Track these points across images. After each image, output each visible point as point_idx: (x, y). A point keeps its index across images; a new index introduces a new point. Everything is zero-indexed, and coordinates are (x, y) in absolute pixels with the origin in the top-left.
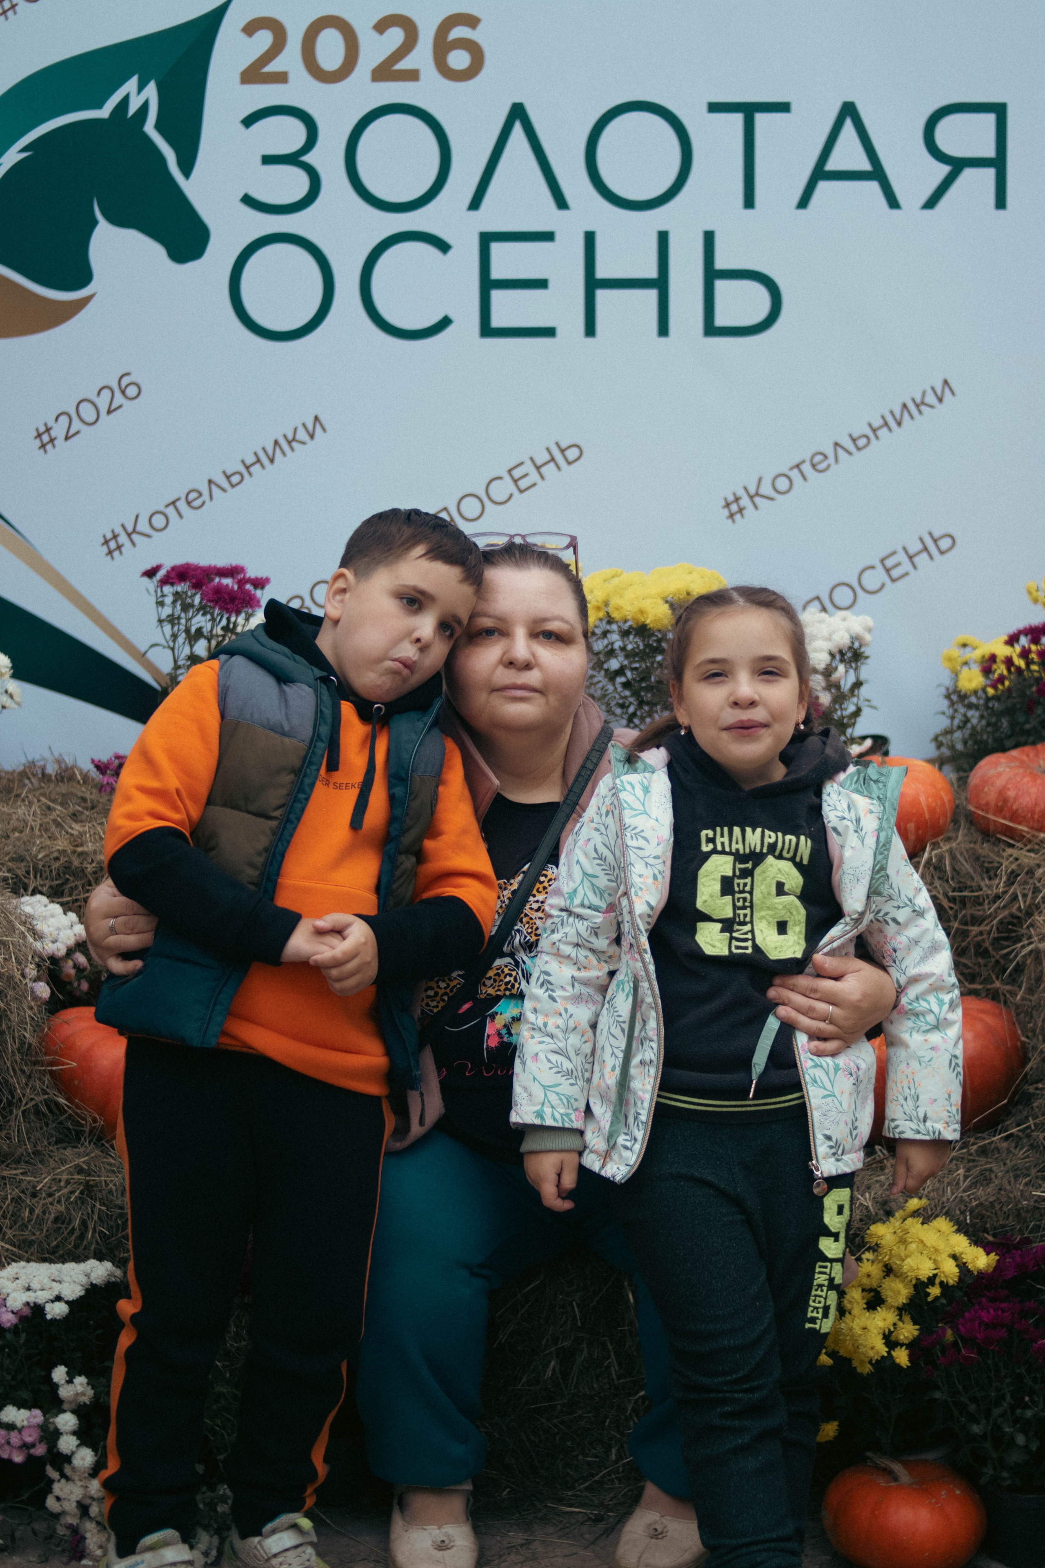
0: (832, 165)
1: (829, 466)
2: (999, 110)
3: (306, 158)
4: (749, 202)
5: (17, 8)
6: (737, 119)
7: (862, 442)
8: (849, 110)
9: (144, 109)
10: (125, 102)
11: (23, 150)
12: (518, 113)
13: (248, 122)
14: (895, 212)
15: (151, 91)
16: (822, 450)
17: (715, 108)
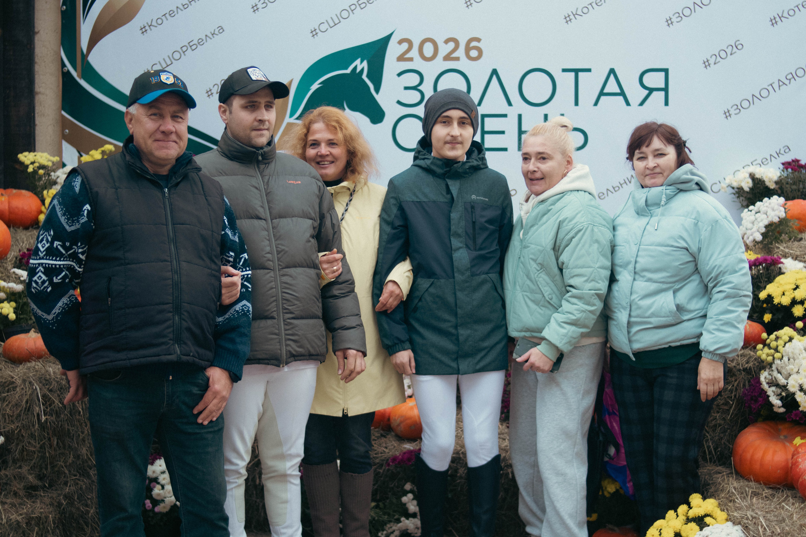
0: (606, 91)
1: (605, 197)
2: (666, 71)
3: (419, 88)
4: (577, 104)
5: (318, 34)
6: (572, 74)
7: (617, 189)
8: (612, 71)
9: (362, 70)
10: (355, 68)
11: (320, 84)
12: (495, 72)
13: (399, 75)
14: (629, 107)
15: (365, 64)
16: (601, 191)
17: (564, 70)
